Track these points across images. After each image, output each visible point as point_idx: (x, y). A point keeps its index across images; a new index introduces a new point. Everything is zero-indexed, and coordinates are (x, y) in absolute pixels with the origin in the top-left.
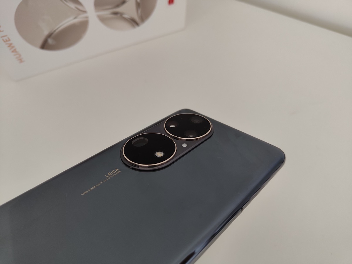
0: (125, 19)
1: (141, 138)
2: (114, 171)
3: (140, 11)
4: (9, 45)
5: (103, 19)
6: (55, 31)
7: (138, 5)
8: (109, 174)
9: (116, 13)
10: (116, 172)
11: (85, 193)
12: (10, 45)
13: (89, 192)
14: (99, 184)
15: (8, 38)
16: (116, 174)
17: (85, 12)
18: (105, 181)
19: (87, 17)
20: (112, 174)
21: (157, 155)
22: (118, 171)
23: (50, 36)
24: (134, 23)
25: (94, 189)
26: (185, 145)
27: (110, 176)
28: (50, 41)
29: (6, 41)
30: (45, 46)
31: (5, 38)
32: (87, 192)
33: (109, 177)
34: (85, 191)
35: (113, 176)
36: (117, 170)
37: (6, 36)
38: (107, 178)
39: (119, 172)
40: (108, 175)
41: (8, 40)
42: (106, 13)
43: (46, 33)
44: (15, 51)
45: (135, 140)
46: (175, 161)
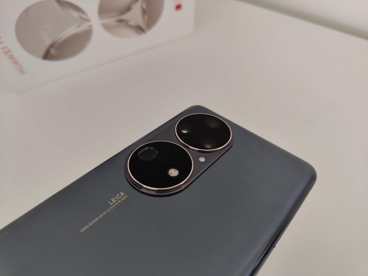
0: (131, 27)
1: (147, 148)
2: (119, 196)
3: (146, 17)
4: (9, 57)
5: (107, 27)
6: (57, 41)
7: (144, 12)
8: (113, 200)
9: (121, 21)
10: (122, 198)
11: (85, 228)
12: (11, 57)
13: (90, 226)
14: (102, 215)
15: (9, 49)
16: (122, 200)
17: (88, 20)
18: (109, 210)
19: (91, 26)
20: (117, 200)
21: (171, 174)
22: (124, 195)
23: (52, 46)
24: (140, 30)
25: (96, 222)
26: (202, 160)
27: (114, 203)
28: (53, 51)
29: (6, 53)
30: (47, 56)
31: (5, 50)
32: (87, 227)
33: (113, 205)
34: (85, 226)
35: (119, 203)
36: (122, 194)
37: (6, 47)
38: (111, 206)
39: (125, 197)
40: (111, 202)
41: (8, 51)
42: (111, 21)
43: (48, 42)
44: (16, 63)
45: (140, 152)
46: (193, 182)
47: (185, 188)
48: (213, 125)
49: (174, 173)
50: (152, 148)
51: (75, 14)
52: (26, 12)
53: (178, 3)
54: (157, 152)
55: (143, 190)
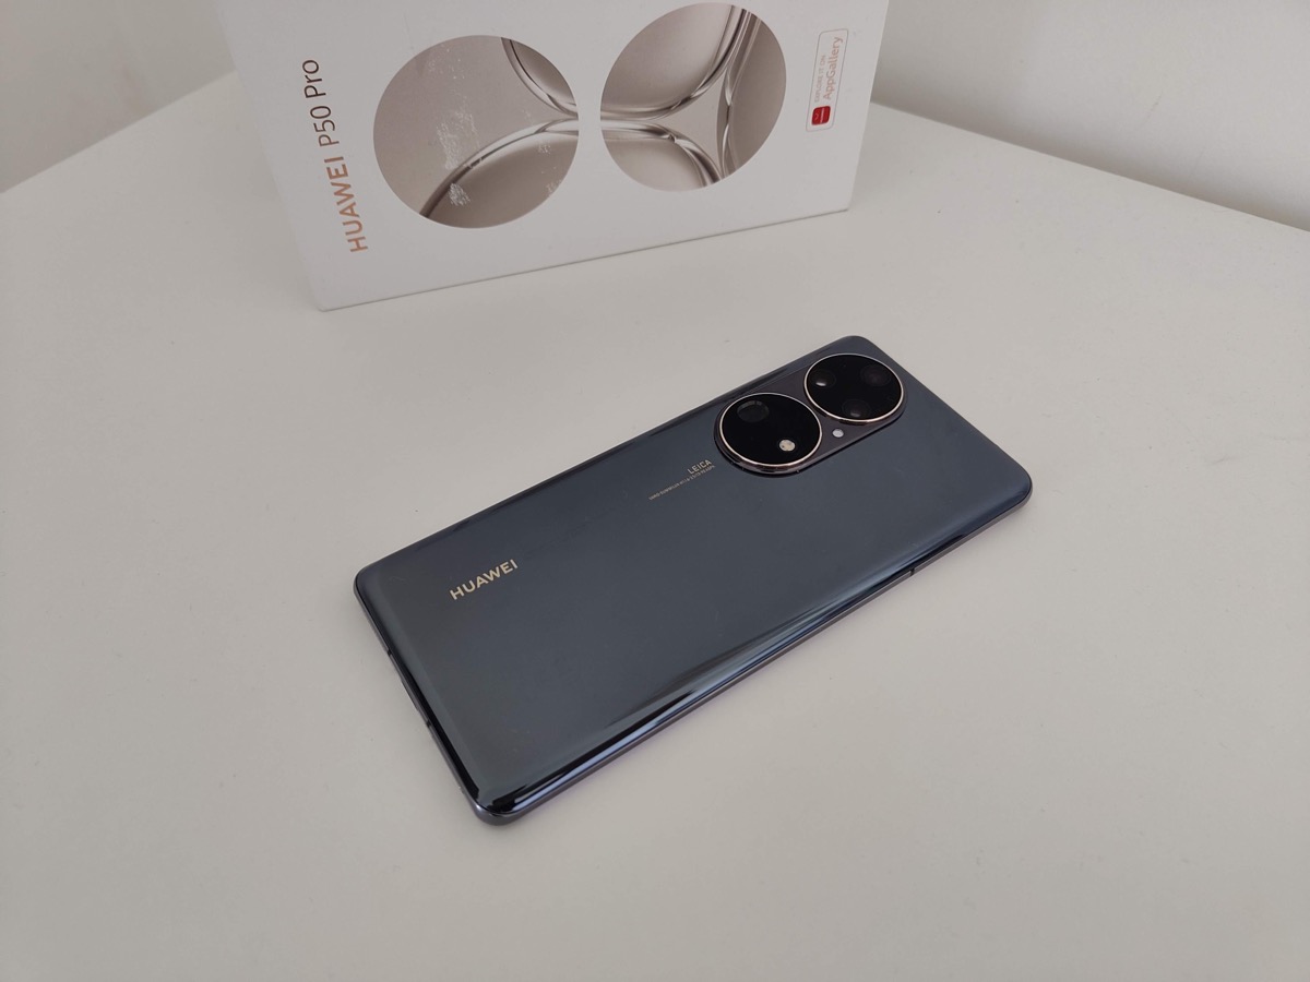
0: (681, 154)
1: (752, 403)
2: (703, 464)
4: (338, 188)
6: (476, 163)
7: (725, 113)
9: (657, 132)
10: (707, 466)
11: (655, 496)
12: (343, 192)
13: (662, 495)
14: (678, 484)
15: (344, 166)
16: (707, 470)
17: (575, 115)
18: (687, 480)
19: (575, 133)
20: (700, 470)
21: (783, 446)
22: (710, 465)
23: (456, 177)
24: (705, 170)
25: (670, 491)
26: (838, 434)
27: (695, 472)
28: (455, 193)
29: (334, 176)
30: (435, 209)
31: (338, 165)
32: (658, 495)
33: (693, 474)
34: (655, 493)
35: (702, 474)
36: (708, 463)
37: (339, 159)
38: (691, 475)
39: (711, 468)
40: (692, 470)
41: (341, 172)
42: (630, 128)
43: (451, 166)
44: (350, 211)
45: (744, 406)
46: (815, 464)
47: (801, 471)
48: (875, 379)
49: (787, 446)
50: (759, 403)
51: (543, 90)
52: (421, 60)
53: (822, 103)
54: (766, 408)
55: (741, 464)
